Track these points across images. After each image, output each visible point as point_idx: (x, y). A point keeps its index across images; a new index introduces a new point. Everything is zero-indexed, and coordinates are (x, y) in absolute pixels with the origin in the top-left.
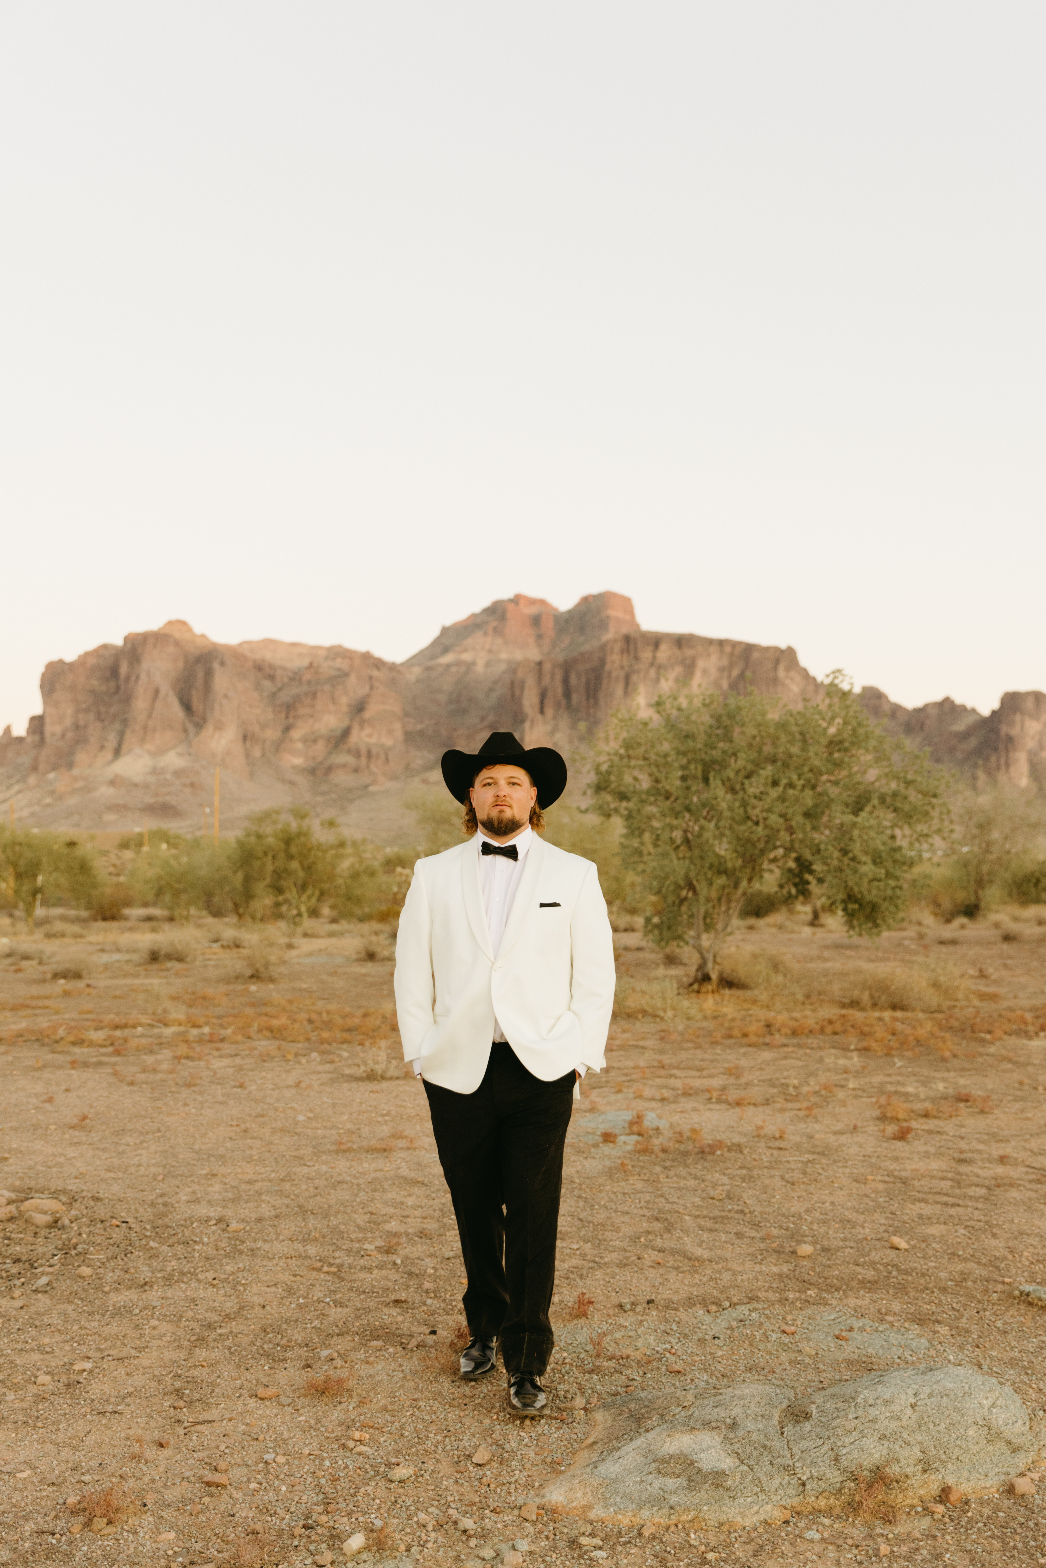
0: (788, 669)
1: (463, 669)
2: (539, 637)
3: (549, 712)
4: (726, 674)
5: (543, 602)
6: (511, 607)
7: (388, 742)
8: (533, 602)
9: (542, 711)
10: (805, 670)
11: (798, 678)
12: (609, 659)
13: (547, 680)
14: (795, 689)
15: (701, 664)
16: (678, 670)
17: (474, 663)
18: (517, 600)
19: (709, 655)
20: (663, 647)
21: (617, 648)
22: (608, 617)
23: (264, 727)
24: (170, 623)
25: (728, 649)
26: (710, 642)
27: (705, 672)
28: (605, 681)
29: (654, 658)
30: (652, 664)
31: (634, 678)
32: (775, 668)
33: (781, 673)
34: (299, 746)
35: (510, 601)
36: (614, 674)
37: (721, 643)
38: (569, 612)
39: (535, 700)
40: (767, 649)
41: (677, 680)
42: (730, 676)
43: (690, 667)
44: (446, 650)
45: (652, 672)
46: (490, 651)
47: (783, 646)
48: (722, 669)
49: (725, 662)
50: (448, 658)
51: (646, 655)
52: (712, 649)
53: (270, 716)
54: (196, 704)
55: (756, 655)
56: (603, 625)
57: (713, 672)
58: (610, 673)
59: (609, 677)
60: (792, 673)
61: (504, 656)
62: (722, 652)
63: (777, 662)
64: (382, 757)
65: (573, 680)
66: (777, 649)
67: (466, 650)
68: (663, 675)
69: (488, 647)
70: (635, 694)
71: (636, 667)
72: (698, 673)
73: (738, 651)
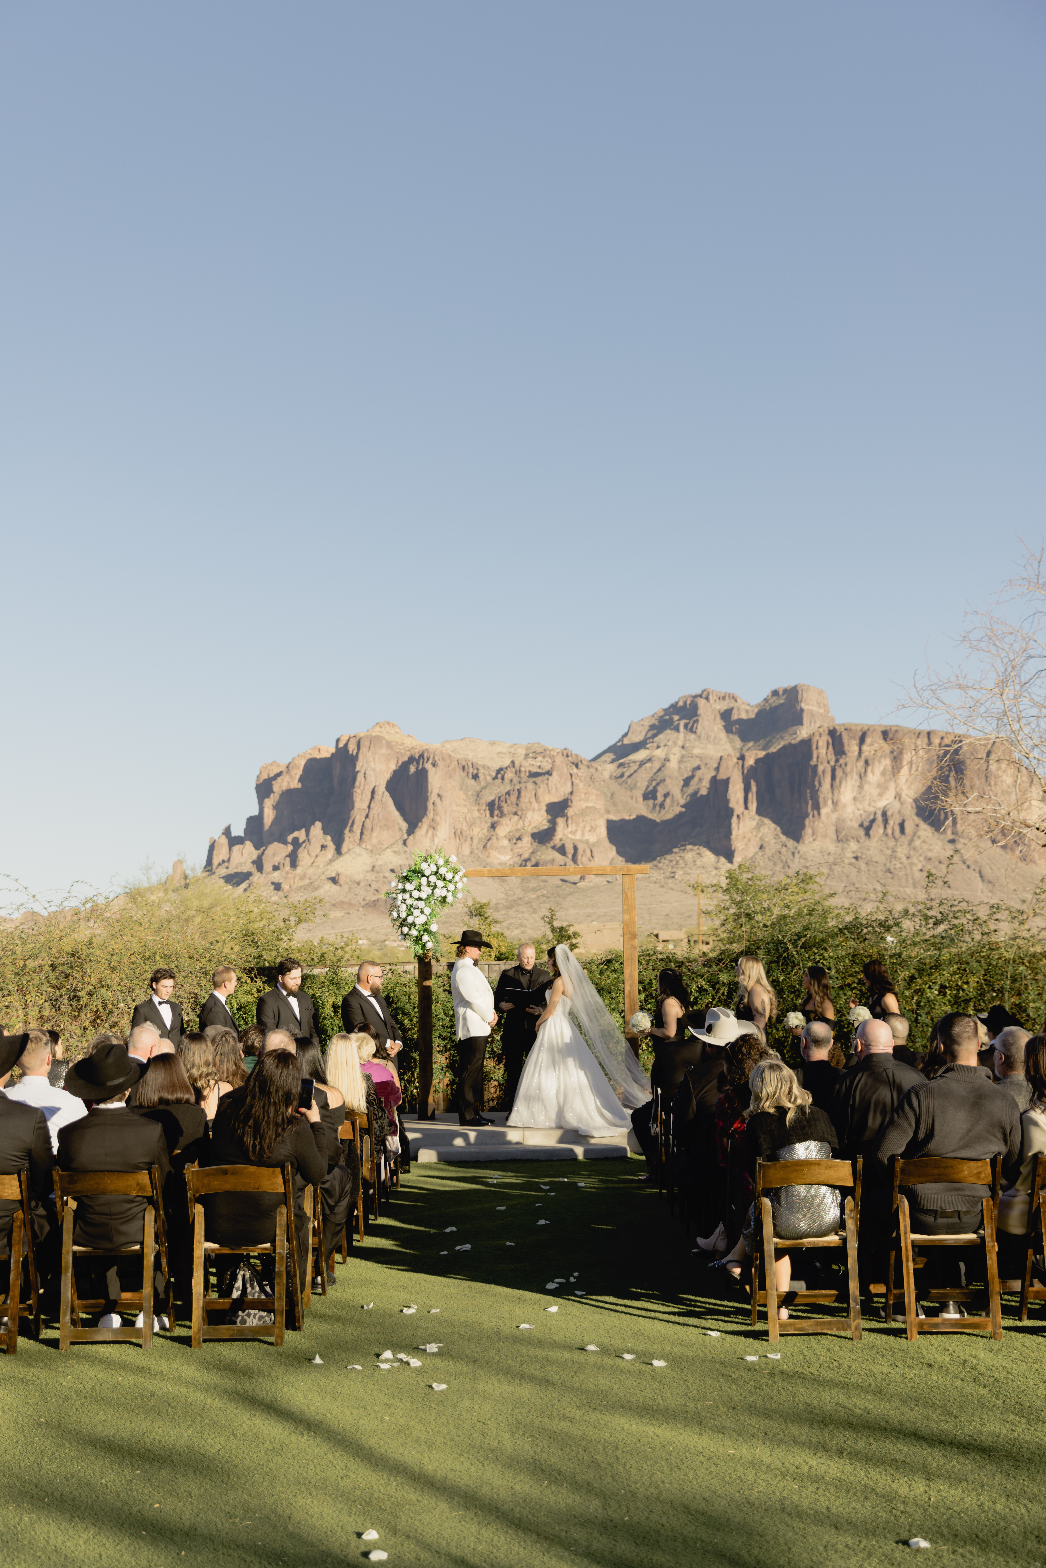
0: (1000, 760)
1: (657, 765)
2: (731, 732)
3: (753, 809)
4: (934, 766)
5: (733, 698)
6: (701, 702)
7: (592, 838)
8: (723, 697)
9: (746, 808)
11: (1011, 770)
12: (814, 753)
15: (908, 756)
16: (886, 763)
17: (667, 760)
18: (705, 696)
19: (916, 747)
20: (869, 740)
21: (822, 742)
22: (803, 711)
23: (471, 825)
24: (378, 726)
26: (919, 734)
27: (912, 763)
28: (811, 775)
29: (861, 752)
30: (858, 758)
31: (840, 772)
32: (987, 761)
33: (993, 764)
34: (505, 842)
35: (700, 696)
36: (820, 768)
37: (929, 734)
38: (759, 707)
39: (739, 796)
40: (979, 741)
41: (883, 774)
42: (938, 768)
43: (897, 760)
44: (638, 747)
45: (859, 766)
46: (683, 747)
48: (929, 762)
49: (933, 754)
50: (641, 755)
51: (852, 747)
52: (919, 741)
53: (476, 814)
54: (411, 806)
55: (965, 747)
56: (799, 720)
57: (921, 762)
58: (816, 766)
59: (816, 772)
60: (1005, 764)
61: (696, 751)
62: (930, 743)
63: (988, 753)
64: (588, 853)
65: (776, 775)
67: (658, 747)
68: (869, 769)
69: (680, 743)
70: (843, 788)
71: (842, 761)
72: (905, 766)
73: (945, 745)
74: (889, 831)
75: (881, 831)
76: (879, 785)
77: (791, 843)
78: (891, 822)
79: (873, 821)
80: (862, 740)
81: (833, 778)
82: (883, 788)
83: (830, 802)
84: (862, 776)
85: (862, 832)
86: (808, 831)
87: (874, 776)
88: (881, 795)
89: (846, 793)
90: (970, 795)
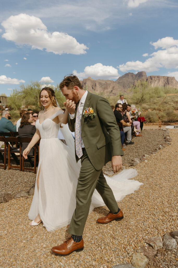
0: (174, 80)
10: (176, 80)
12: (148, 80)
14: (175, 83)
15: (161, 80)
16: (158, 81)
19: (162, 79)
21: (149, 78)
22: (143, 75)
24: (88, 77)
25: (165, 78)
26: (162, 77)
27: (161, 81)
31: (152, 82)
32: (172, 80)
33: (173, 81)
36: (149, 82)
37: (164, 77)
40: (171, 77)
41: (157, 82)
45: (154, 81)
48: (164, 80)
49: (164, 79)
51: (153, 79)
54: (94, 88)
55: (169, 78)
57: (162, 81)
62: (164, 78)
63: (172, 79)
66: (172, 77)
72: (160, 81)
73: (166, 78)
80: (155, 78)
81: (151, 83)
84: (155, 82)
87: (156, 83)
89: (152, 85)
90: (169, 85)
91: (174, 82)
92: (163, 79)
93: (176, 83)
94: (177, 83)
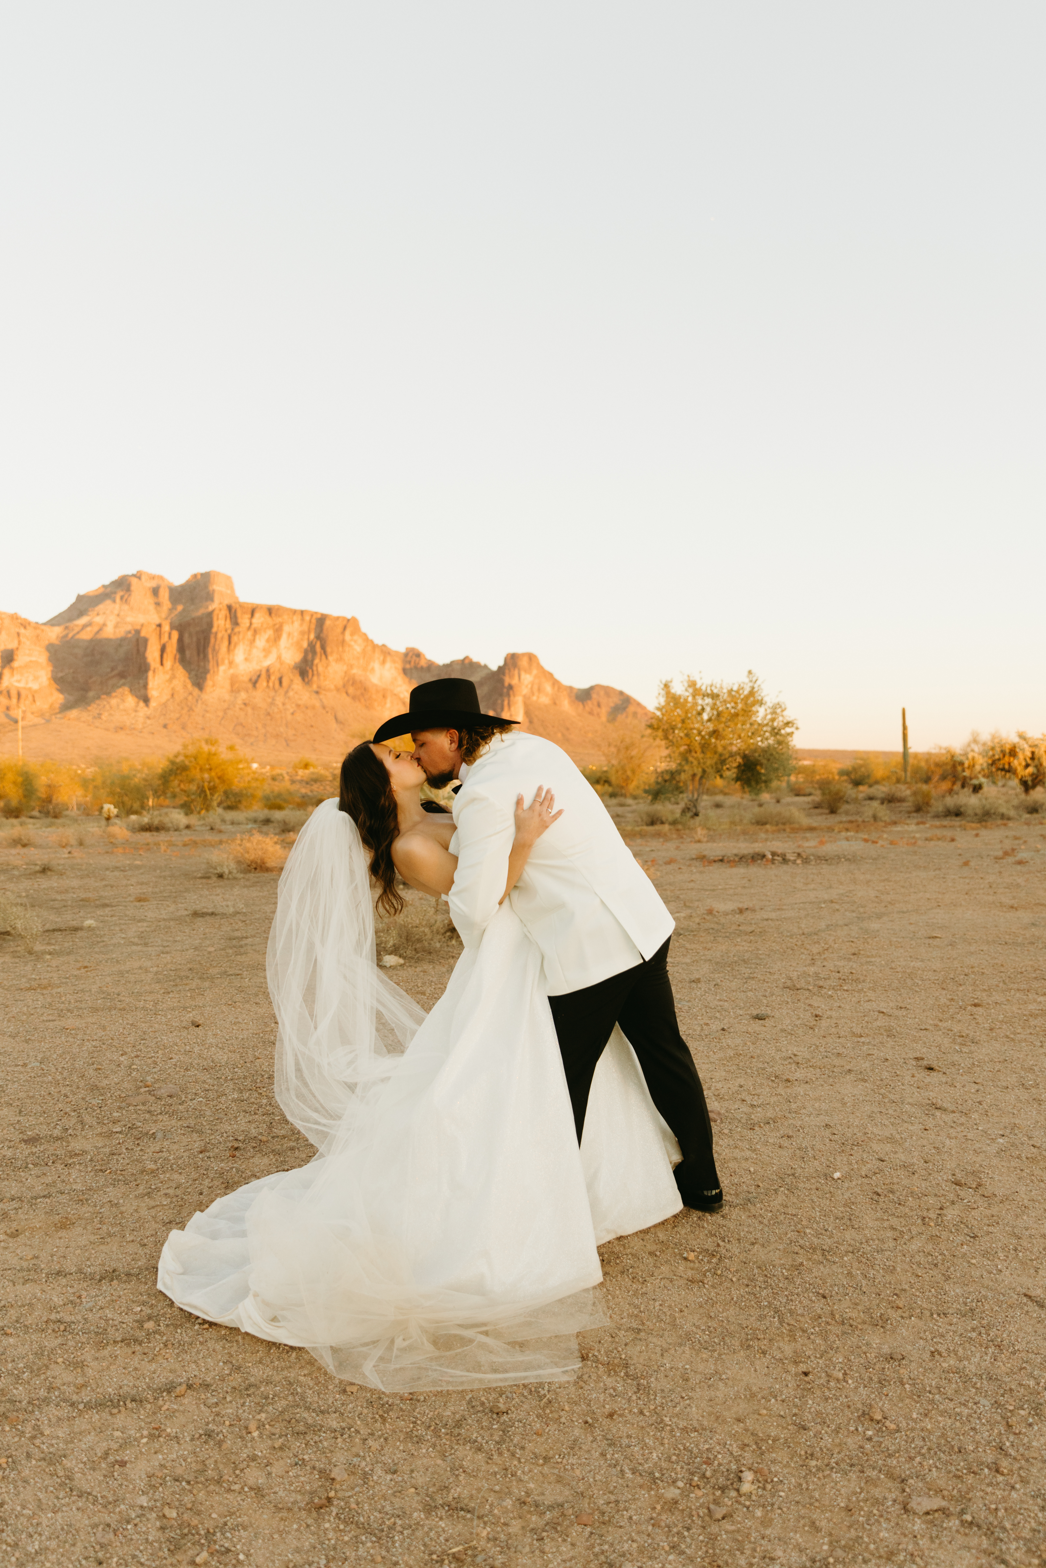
0: (352, 634)
1: (96, 629)
2: (158, 604)
3: (168, 664)
4: (306, 637)
5: (161, 578)
6: (134, 581)
7: (35, 686)
8: (153, 577)
9: (162, 664)
10: (365, 634)
11: (360, 641)
12: (215, 624)
13: (165, 638)
15: (286, 628)
16: (270, 633)
17: (104, 625)
18: (138, 576)
19: (293, 622)
20: (257, 615)
21: (222, 615)
22: (214, 591)
25: (307, 618)
26: (294, 612)
27: (289, 634)
28: (212, 640)
29: (251, 624)
30: (249, 628)
31: (235, 639)
32: (344, 633)
33: (348, 637)
35: (134, 575)
36: (219, 635)
37: (302, 613)
38: (182, 586)
39: (157, 654)
40: (338, 618)
41: (268, 641)
42: (308, 639)
43: (278, 631)
44: (81, 614)
45: (250, 634)
46: (118, 615)
47: (349, 617)
48: (302, 633)
49: (305, 627)
50: (83, 620)
51: (244, 620)
52: (295, 618)
55: (328, 623)
56: (210, 597)
57: (296, 634)
58: (216, 633)
59: (216, 638)
60: (356, 637)
61: (129, 619)
62: (303, 619)
63: (345, 628)
64: (30, 698)
65: (187, 640)
66: (344, 618)
67: (98, 614)
68: (257, 637)
69: (116, 612)
70: (236, 651)
71: (236, 630)
72: (284, 636)
73: (314, 621)
74: (271, 684)
75: (265, 684)
76: (264, 650)
77: (196, 691)
78: (273, 678)
79: (259, 676)
80: (253, 614)
81: (230, 643)
82: (267, 652)
83: (226, 662)
84: (251, 642)
85: (250, 686)
86: (209, 683)
87: (261, 642)
88: (266, 657)
89: (239, 655)
90: (330, 658)
91: (358, 647)
92: (297, 624)
93: (364, 651)
94: (369, 648)
